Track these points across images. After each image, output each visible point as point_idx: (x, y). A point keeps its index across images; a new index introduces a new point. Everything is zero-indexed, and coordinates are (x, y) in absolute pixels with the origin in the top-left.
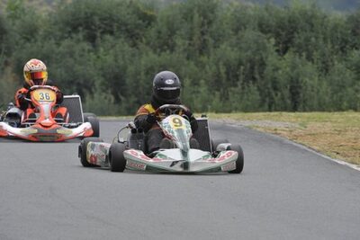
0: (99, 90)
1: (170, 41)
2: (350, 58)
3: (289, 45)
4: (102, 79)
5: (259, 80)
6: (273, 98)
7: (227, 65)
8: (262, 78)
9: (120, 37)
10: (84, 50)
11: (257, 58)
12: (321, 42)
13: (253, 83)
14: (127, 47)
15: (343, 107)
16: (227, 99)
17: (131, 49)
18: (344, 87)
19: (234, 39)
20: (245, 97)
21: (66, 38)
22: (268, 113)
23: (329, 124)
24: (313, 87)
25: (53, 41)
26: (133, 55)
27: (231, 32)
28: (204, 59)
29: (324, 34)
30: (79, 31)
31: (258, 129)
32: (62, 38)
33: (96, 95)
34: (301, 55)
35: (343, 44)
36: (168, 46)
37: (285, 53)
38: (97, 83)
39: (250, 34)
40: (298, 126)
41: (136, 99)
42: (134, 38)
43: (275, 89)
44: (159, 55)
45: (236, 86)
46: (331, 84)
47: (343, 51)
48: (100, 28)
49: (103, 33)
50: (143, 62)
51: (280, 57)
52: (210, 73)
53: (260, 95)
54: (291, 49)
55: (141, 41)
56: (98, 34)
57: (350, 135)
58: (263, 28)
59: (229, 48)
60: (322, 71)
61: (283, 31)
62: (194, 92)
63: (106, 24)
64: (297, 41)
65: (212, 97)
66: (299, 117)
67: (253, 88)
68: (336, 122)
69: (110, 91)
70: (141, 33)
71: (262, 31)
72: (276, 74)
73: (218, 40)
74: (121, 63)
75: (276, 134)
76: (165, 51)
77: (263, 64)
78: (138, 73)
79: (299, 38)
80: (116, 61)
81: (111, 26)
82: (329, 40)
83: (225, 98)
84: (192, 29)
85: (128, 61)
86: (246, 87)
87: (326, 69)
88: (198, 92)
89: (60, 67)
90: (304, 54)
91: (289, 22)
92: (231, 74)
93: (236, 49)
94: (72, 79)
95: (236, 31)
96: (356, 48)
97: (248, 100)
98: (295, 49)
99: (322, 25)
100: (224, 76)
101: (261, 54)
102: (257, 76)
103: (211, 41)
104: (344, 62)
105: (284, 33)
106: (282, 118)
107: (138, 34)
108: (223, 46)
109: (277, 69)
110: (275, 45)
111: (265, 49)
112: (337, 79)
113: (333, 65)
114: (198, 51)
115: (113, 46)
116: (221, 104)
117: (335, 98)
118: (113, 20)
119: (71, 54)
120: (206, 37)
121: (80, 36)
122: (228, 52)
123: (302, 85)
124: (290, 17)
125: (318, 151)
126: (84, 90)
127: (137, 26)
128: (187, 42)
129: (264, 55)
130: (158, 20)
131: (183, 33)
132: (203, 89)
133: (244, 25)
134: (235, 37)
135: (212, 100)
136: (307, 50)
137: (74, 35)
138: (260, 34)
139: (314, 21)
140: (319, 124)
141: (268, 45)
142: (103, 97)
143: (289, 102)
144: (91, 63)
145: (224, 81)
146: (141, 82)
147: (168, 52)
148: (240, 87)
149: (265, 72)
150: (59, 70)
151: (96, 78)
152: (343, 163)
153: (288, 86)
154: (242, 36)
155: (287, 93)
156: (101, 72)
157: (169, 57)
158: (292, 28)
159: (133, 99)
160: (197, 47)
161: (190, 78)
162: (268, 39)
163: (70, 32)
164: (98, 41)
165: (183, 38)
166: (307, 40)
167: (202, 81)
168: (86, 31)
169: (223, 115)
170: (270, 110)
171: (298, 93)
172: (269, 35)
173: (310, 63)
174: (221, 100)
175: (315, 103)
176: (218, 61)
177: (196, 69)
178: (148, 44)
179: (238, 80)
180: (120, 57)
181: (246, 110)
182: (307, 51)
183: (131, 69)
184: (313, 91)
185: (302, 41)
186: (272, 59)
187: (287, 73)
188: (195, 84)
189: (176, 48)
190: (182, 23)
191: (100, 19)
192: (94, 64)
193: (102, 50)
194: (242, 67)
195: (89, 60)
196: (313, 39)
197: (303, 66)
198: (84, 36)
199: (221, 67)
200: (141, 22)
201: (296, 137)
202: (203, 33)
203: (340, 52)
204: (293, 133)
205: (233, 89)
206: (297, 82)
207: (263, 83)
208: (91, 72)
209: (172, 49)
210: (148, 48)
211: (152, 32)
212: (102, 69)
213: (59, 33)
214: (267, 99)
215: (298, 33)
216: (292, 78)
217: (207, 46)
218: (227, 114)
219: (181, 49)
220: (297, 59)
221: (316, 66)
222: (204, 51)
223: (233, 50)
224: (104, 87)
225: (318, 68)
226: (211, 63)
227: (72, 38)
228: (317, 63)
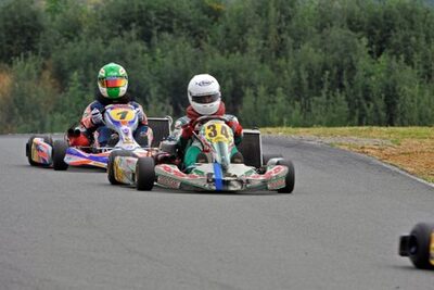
0: (155, 100)
1: (241, 43)
3: (384, 46)
4: (159, 86)
5: (348, 88)
6: (364, 110)
7: (310, 70)
8: (351, 85)
9: (179, 36)
10: (137, 51)
11: (346, 61)
12: (423, 43)
13: (341, 92)
14: (189, 49)
16: (309, 111)
17: (193, 50)
19: (317, 39)
20: (331, 107)
21: (116, 36)
23: (428, 141)
24: (413, 96)
25: (100, 40)
26: (197, 58)
27: (314, 30)
28: (282, 62)
29: (427, 33)
30: (131, 29)
31: (342, 147)
32: (112, 36)
33: (150, 106)
34: (398, 58)
36: (239, 46)
37: (379, 55)
38: (154, 91)
39: (337, 33)
40: (389, 143)
42: (197, 37)
43: (367, 98)
44: (228, 57)
45: (319, 95)
48: (157, 24)
49: (160, 30)
51: (373, 61)
52: (289, 80)
53: (349, 105)
54: (386, 50)
55: (206, 41)
56: (155, 32)
58: (353, 24)
59: (312, 50)
60: (423, 77)
61: (377, 28)
62: (269, 102)
63: (164, 20)
64: (393, 41)
65: (290, 108)
66: (392, 132)
67: (341, 97)
69: (168, 101)
70: (205, 31)
71: (351, 29)
72: (368, 81)
73: (299, 38)
74: (181, 66)
75: (363, 152)
76: (235, 52)
77: (352, 68)
79: (397, 37)
80: (176, 64)
81: (171, 22)
83: (306, 109)
84: (267, 26)
85: (189, 65)
86: (332, 97)
87: (428, 75)
88: (275, 102)
90: (402, 56)
91: (385, 17)
92: (314, 80)
93: (320, 50)
95: (321, 28)
97: (334, 112)
98: (392, 50)
99: (424, 22)
100: (305, 82)
101: (351, 57)
102: (345, 83)
103: (290, 41)
105: (378, 32)
106: (372, 134)
107: (202, 32)
108: (305, 47)
109: (369, 75)
110: (367, 46)
111: (355, 50)
114: (274, 53)
115: (172, 47)
116: (302, 117)
118: (172, 15)
120: (284, 36)
121: (133, 33)
122: (311, 54)
123: (400, 94)
124: (386, 12)
125: (413, 174)
127: (201, 23)
128: (262, 42)
129: (354, 58)
130: (227, 15)
131: (256, 29)
132: (280, 98)
133: (329, 21)
134: (319, 36)
135: (291, 112)
136: (406, 52)
137: (125, 33)
138: (350, 32)
139: (414, 17)
140: (415, 141)
141: (359, 46)
142: (160, 107)
143: (383, 114)
144: (147, 66)
145: (306, 88)
147: (238, 53)
148: (324, 96)
149: (355, 78)
151: (151, 85)
153: (383, 95)
154: (328, 35)
155: (381, 104)
156: (158, 78)
157: (239, 60)
158: (388, 24)
160: (272, 47)
161: (264, 85)
162: (359, 38)
163: (120, 30)
164: (155, 40)
165: (257, 38)
166: (406, 39)
167: (279, 89)
168: (140, 28)
169: (301, 130)
170: (360, 124)
171: (394, 104)
172: (360, 34)
173: (410, 68)
174: (301, 112)
175: (415, 115)
176: (299, 64)
177: (270, 72)
178: (214, 44)
179: (322, 88)
180: (181, 59)
181: (331, 124)
184: (413, 101)
185: (399, 41)
186: (363, 62)
187: (382, 80)
188: (271, 93)
189: (248, 49)
190: (254, 18)
191: (157, 14)
192: (150, 68)
193: (159, 51)
194: (327, 72)
195: (144, 63)
196: (413, 39)
197: (401, 71)
198: (137, 34)
199: (302, 71)
200: (205, 17)
201: (388, 156)
202: (280, 32)
204: (384, 152)
205: (316, 98)
206: (394, 91)
207: (352, 91)
208: (145, 77)
209: (243, 50)
210: (214, 49)
211: (219, 30)
212: (158, 74)
213: (107, 31)
214: (357, 111)
215: (395, 31)
216: (388, 86)
217: (285, 46)
218: (306, 129)
219: (254, 50)
220: (394, 63)
221: (416, 71)
222: (281, 52)
223: (316, 51)
224: (161, 96)
225: (418, 73)
226: (290, 68)
227: (122, 36)
228: (418, 68)
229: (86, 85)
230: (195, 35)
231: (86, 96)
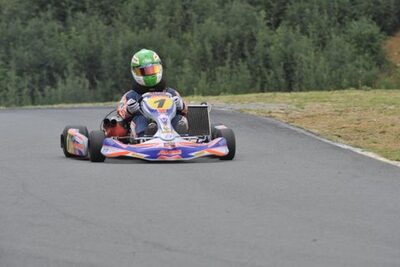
0: (72, 75)
1: (149, 17)
2: (349, 30)
3: (281, 18)
4: (76, 61)
5: (249, 58)
6: (265, 78)
7: (213, 42)
8: (252, 55)
9: (93, 14)
10: (53, 30)
11: (247, 33)
12: (316, 14)
13: (243, 61)
14: (101, 25)
15: (344, 85)
16: (214, 80)
17: (105, 27)
18: (343, 62)
19: (220, 13)
20: (235, 76)
21: (33, 17)
22: (260, 94)
23: (327, 104)
24: (309, 63)
25: (19, 21)
26: (109, 34)
27: (217, 6)
28: (187, 36)
29: (320, 4)
30: (47, 10)
31: (251, 113)
32: (30, 17)
33: (68, 80)
34: (294, 29)
35: (341, 15)
36: (145, 20)
37: (277, 24)
38: (70, 67)
39: (238, 7)
40: (294, 107)
41: (113, 83)
42: (109, 15)
43: (267, 66)
44: (138, 33)
45: (224, 65)
46: (328, 59)
47: (341, 23)
48: (70, 4)
49: (75, 10)
50: (120, 42)
51: (272, 32)
52: (195, 52)
53: (251, 73)
54: (284, 22)
55: (117, 18)
56: (69, 12)
57: (352, 115)
59: (215, 23)
60: (318, 45)
61: (274, 2)
62: (177, 73)
64: (289, 13)
65: (197, 78)
66: (295, 97)
67: (243, 66)
68: (335, 102)
69: (84, 75)
70: (117, 9)
71: (251, 3)
72: (268, 50)
73: (202, 14)
74: (96, 43)
75: (270, 117)
76: (144, 28)
77: (253, 40)
78: (114, 55)
79: (292, 9)
80: (90, 41)
81: (83, 2)
82: (325, 11)
83: (211, 79)
84: (173, 3)
85: (103, 41)
86: (235, 66)
87: (322, 44)
88: (182, 73)
89: (28, 50)
90: (298, 28)
92: (218, 52)
93: (222, 24)
94: (41, 63)
95: (222, 3)
96: (356, 20)
97: (237, 80)
98: (288, 22)
100: (210, 53)
101: (250, 29)
102: (247, 53)
103: (195, 16)
104: (343, 35)
105: (275, 5)
106: (277, 100)
107: (113, 10)
108: (208, 21)
109: (268, 45)
110: (266, 19)
111: (254, 22)
112: (335, 53)
113: (331, 38)
114: (180, 30)
115: (86, 25)
116: (208, 86)
117: (334, 75)
119: (40, 35)
120: (188, 12)
121: (49, 14)
122: (213, 27)
123: (297, 61)
125: (318, 135)
126: (55, 75)
128: (168, 18)
129: (254, 30)
131: (163, 7)
132: (187, 69)
134: (221, 11)
135: (198, 82)
137: (42, 14)
138: (248, 5)
140: (317, 105)
141: (258, 19)
142: (77, 81)
143: (283, 80)
144: (63, 44)
145: (210, 59)
146: (118, 63)
147: (147, 29)
148: (228, 66)
149: (256, 48)
150: (26, 53)
151: (68, 61)
152: (346, 147)
153: (282, 63)
154: (229, 9)
155: (280, 71)
156: (74, 54)
157: (148, 35)
159: (110, 83)
160: (179, 22)
161: (172, 58)
162: (258, 11)
163: (37, 11)
164: (69, 19)
165: (163, 14)
166: (301, 11)
167: (186, 61)
168: (55, 8)
170: (262, 91)
171: (292, 71)
172: (259, 7)
173: (305, 37)
174: (207, 81)
175: (312, 81)
176: (204, 38)
177: (178, 47)
178: (125, 21)
179: (226, 58)
180: (95, 36)
181: (235, 91)
182: (301, 24)
183: (107, 50)
184: (309, 68)
185: (295, 12)
186: (263, 34)
187: (280, 49)
188: (178, 64)
189: (156, 25)
192: (66, 45)
193: (74, 29)
194: (229, 44)
195: (60, 41)
196: (307, 10)
198: (53, 14)
199: (206, 44)
201: (293, 120)
202: (185, 8)
203: (338, 24)
204: (289, 116)
205: (220, 68)
206: (292, 59)
207: (253, 60)
208: (63, 54)
209: (152, 27)
210: (125, 25)
211: (129, 8)
212: (74, 50)
213: (25, 12)
214: (259, 79)
215: (291, 4)
216: (286, 54)
217: (190, 21)
218: (216, 97)
219: (162, 26)
220: (291, 33)
221: (311, 40)
222: (187, 27)
223: (219, 25)
224: (77, 71)
225: (314, 42)
226: (195, 41)
227: (39, 17)
228: (313, 37)
229: (7, 63)
230: (106, 13)
231: (9, 73)
